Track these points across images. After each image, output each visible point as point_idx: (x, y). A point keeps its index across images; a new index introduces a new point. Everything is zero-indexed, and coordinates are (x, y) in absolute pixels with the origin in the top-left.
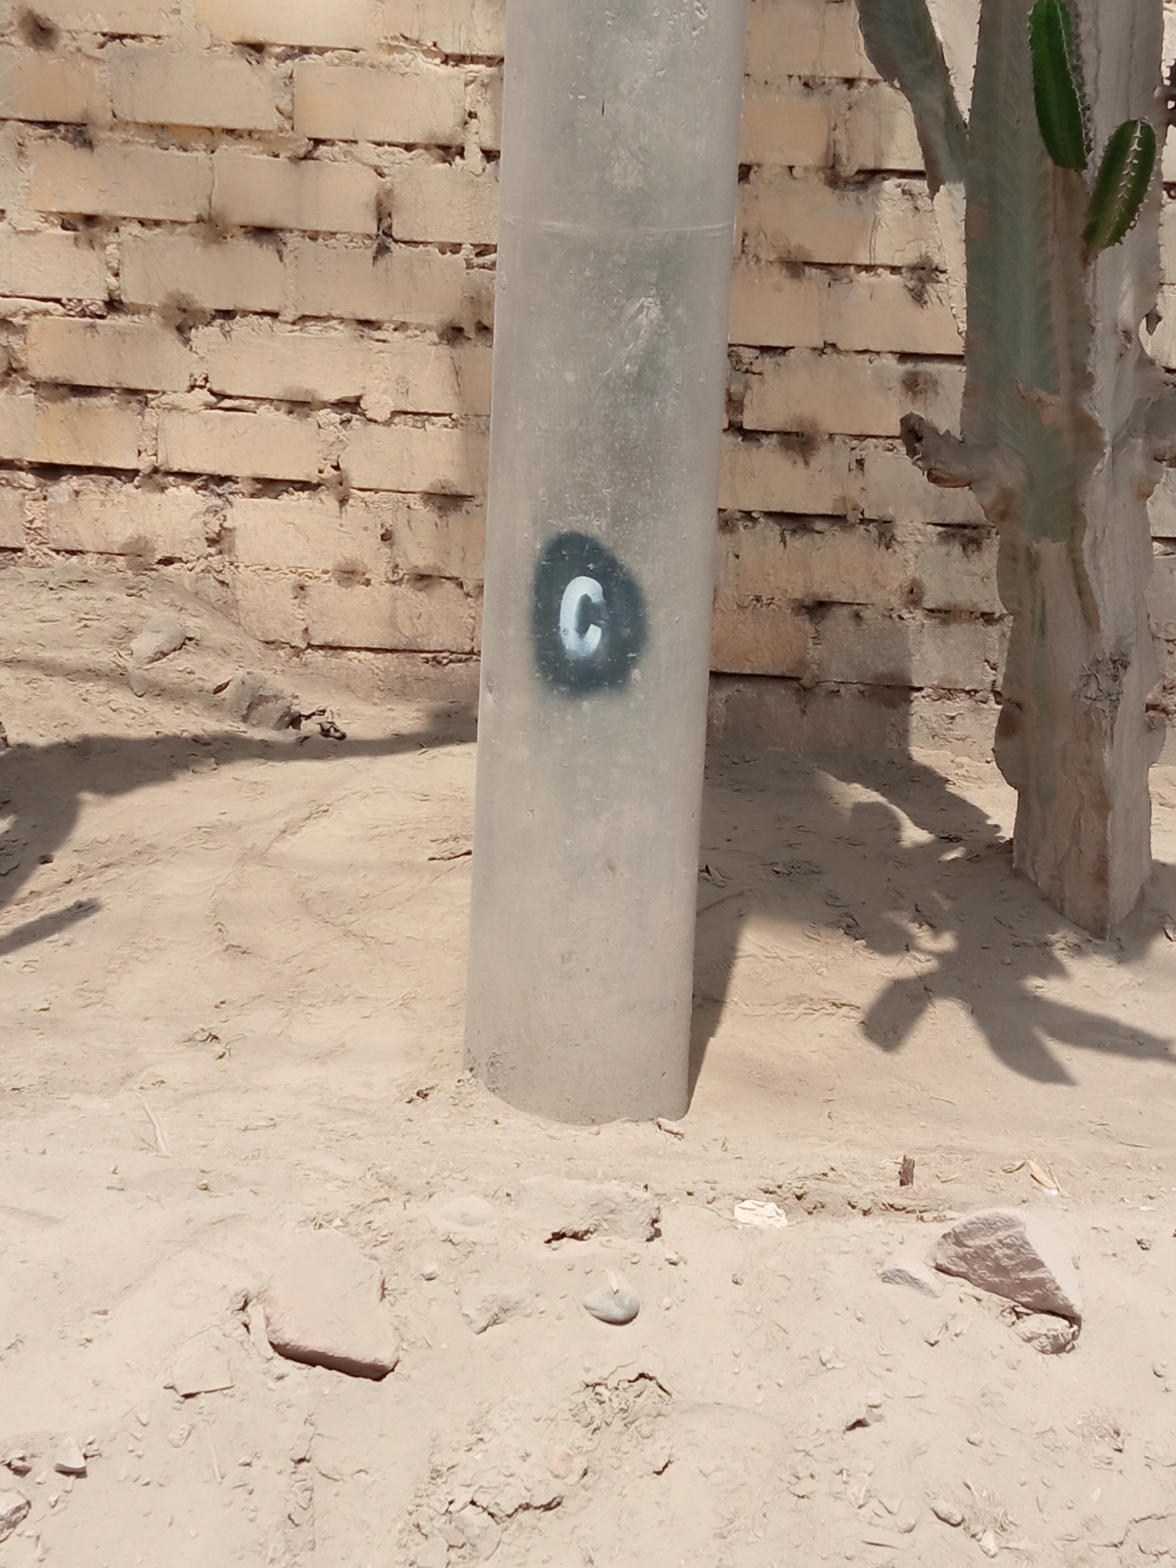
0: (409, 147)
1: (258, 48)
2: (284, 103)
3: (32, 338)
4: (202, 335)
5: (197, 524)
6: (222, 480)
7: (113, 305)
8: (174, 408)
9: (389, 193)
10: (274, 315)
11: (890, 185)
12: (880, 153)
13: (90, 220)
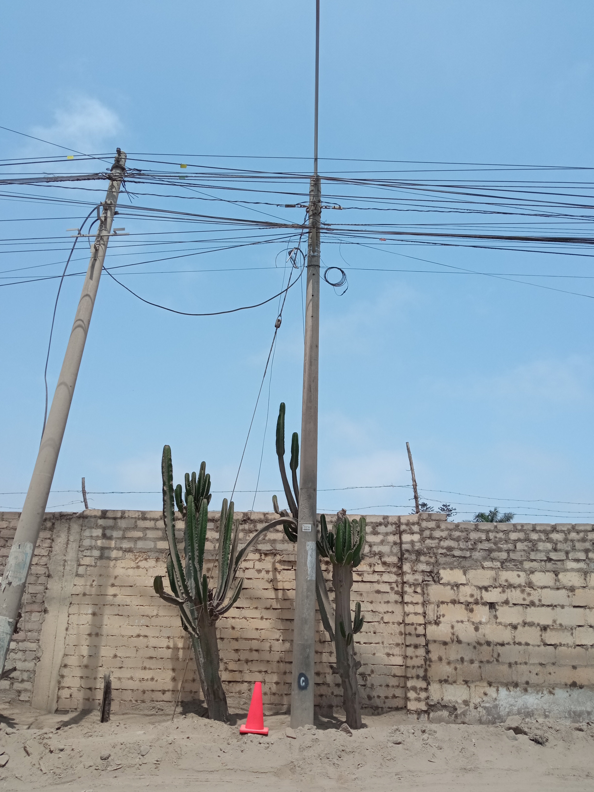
0: (274, 640)
1: (257, 629)
2: (260, 635)
3: (229, 664)
4: (249, 663)
5: (247, 688)
6: (250, 682)
7: (239, 660)
8: (245, 673)
9: (271, 645)
10: (257, 660)
11: (326, 643)
12: (325, 639)
13: (237, 650)
